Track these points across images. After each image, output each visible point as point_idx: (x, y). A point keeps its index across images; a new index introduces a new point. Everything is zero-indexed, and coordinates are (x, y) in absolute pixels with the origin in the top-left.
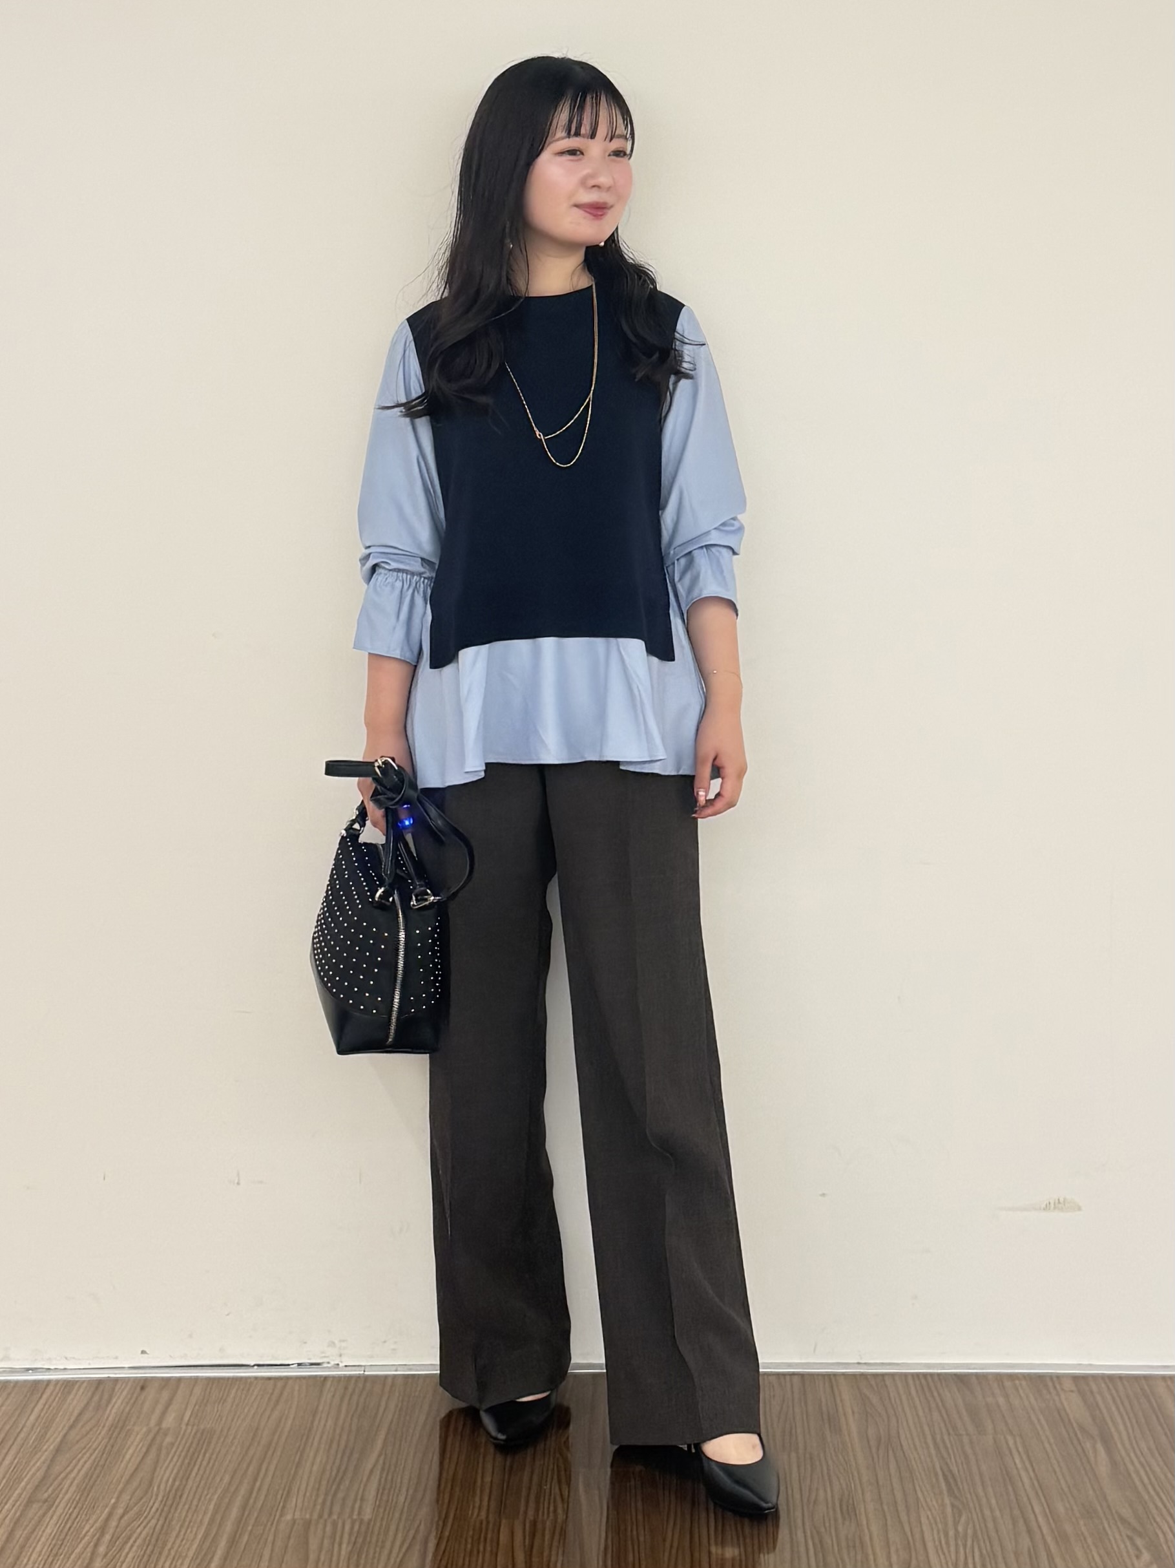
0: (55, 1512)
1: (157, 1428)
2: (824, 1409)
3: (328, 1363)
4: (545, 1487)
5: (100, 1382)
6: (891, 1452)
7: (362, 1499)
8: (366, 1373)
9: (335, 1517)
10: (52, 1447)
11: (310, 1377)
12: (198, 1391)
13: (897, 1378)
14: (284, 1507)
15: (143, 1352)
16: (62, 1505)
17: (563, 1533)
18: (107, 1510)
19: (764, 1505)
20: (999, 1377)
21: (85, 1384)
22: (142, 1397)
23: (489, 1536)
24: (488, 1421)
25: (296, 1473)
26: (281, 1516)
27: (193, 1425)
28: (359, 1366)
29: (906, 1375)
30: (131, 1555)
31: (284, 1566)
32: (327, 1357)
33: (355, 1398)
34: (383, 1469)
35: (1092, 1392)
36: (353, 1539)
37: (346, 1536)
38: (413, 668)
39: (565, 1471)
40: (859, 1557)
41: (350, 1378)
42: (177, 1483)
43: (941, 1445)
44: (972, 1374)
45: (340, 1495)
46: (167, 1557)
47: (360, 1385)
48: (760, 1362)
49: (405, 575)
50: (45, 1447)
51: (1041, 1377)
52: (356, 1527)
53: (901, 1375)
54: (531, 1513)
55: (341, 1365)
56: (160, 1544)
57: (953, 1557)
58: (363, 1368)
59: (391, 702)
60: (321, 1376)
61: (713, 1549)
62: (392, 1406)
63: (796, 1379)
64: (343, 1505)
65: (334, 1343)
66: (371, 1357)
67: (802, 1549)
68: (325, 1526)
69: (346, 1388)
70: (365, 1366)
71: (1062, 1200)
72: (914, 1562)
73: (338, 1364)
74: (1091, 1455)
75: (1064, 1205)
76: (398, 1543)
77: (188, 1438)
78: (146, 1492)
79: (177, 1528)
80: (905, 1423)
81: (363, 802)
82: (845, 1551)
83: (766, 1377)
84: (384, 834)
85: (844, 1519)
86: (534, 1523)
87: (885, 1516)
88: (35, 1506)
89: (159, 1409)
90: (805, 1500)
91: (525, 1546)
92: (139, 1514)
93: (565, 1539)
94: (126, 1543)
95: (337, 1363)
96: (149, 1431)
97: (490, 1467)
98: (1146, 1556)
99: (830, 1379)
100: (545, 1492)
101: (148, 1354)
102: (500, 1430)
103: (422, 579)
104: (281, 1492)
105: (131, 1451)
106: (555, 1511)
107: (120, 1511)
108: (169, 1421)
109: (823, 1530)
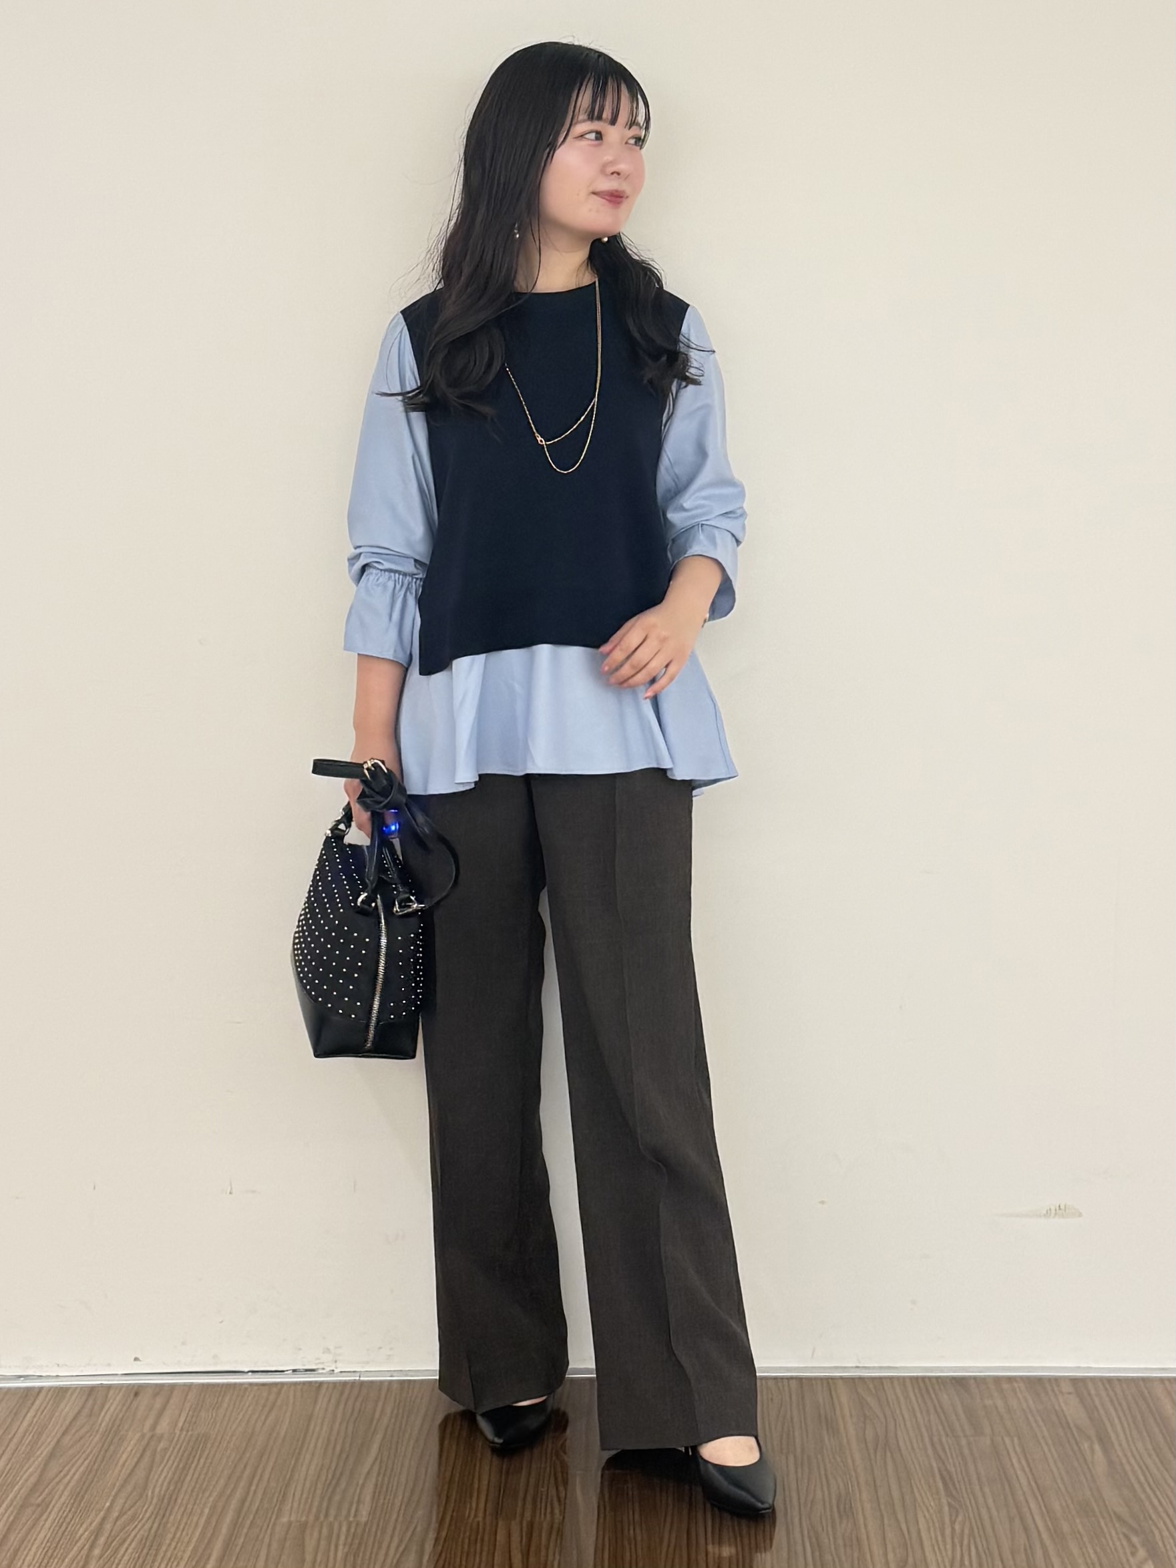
0: (48, 1516)
1: (151, 1434)
2: (822, 1412)
3: (323, 1369)
4: (542, 1489)
5: (92, 1389)
6: (888, 1454)
7: (359, 1502)
8: (362, 1379)
9: (331, 1519)
10: (45, 1453)
11: (304, 1383)
12: (191, 1396)
13: (896, 1383)
14: (280, 1510)
15: (136, 1359)
16: (56, 1509)
17: (560, 1532)
18: (102, 1514)
19: (760, 1505)
20: (997, 1380)
21: (78, 1391)
22: (135, 1404)
23: (486, 1538)
24: (484, 1425)
25: (292, 1476)
26: (277, 1518)
27: (188, 1431)
28: (354, 1372)
29: (904, 1378)
30: (126, 1558)
31: (280, 1566)
32: (323, 1363)
33: (350, 1403)
34: (379, 1474)
35: (1089, 1394)
36: (349, 1540)
37: (343, 1538)
38: (405, 669)
39: (562, 1473)
40: (856, 1555)
41: (345, 1383)
42: (172, 1488)
43: (939, 1448)
44: (970, 1377)
45: (337, 1498)
46: (163, 1558)
47: (356, 1391)
48: (756, 1366)
49: (397, 575)
50: (38, 1453)
51: (1039, 1380)
52: (352, 1530)
53: (898, 1378)
54: (528, 1515)
55: (336, 1371)
56: (155, 1547)
57: (950, 1553)
58: (358, 1374)
59: (382, 706)
60: (316, 1382)
61: (710, 1547)
62: (388, 1410)
63: (793, 1384)
64: (339, 1509)
65: (328, 1349)
66: (367, 1363)
67: (799, 1548)
68: (321, 1528)
69: (342, 1394)
70: (360, 1372)
71: (1062, 1207)
72: (911, 1560)
73: (333, 1371)
74: (1089, 1458)
75: (1065, 1211)
76: (394, 1545)
77: (183, 1443)
78: (141, 1496)
79: (173, 1530)
80: (902, 1426)
81: (349, 803)
82: (842, 1550)
83: (764, 1382)
84: (368, 835)
85: (841, 1517)
86: (531, 1525)
87: (882, 1516)
88: (29, 1511)
89: (153, 1414)
90: (802, 1501)
91: (521, 1546)
92: (133, 1518)
93: (562, 1539)
94: (121, 1544)
95: (332, 1369)
96: (143, 1436)
97: (487, 1470)
98: (1142, 1553)
99: (829, 1383)
100: (542, 1495)
101: (140, 1361)
102: (498, 1435)
103: (414, 580)
104: (277, 1495)
105: (124, 1456)
106: (552, 1513)
107: (115, 1514)
108: (164, 1427)
109: (820, 1529)
